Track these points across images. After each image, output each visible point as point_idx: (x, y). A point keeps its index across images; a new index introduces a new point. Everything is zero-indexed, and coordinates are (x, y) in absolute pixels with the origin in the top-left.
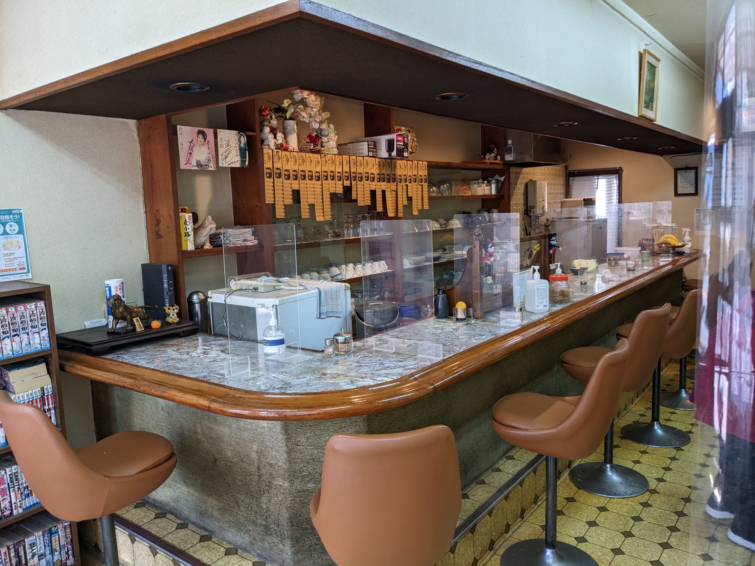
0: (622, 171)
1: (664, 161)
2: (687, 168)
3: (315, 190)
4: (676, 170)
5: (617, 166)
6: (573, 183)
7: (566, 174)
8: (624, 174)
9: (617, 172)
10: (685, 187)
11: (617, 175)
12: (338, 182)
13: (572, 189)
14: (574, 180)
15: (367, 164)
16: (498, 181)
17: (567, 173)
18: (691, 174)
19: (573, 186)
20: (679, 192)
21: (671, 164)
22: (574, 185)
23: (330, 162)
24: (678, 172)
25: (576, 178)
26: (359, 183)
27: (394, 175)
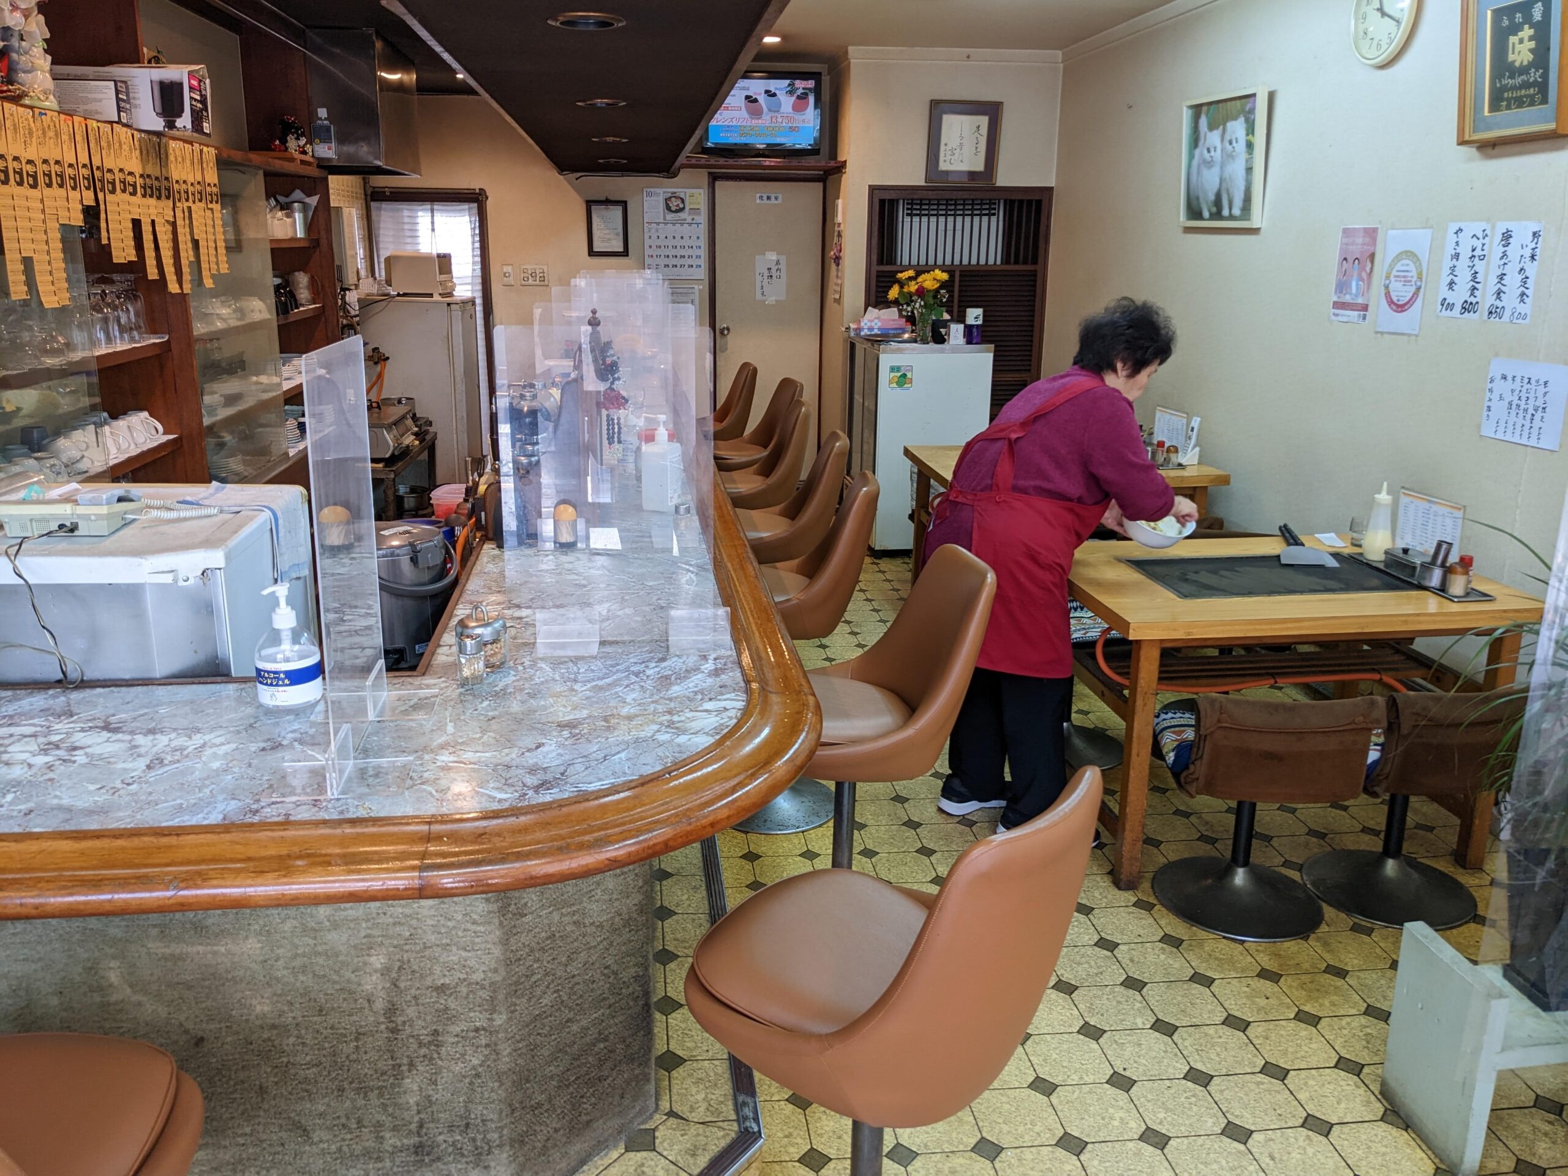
0: (487, 198)
1: (565, 182)
2: (607, 202)
3: (31, 215)
4: (589, 204)
5: (476, 185)
6: (379, 216)
7: (366, 195)
8: (490, 204)
9: (475, 199)
10: (607, 237)
11: (476, 205)
12: (72, 193)
13: (379, 228)
14: (379, 209)
15: (120, 145)
16: (305, 208)
17: (369, 192)
18: (617, 212)
19: (379, 222)
20: (595, 249)
21: (578, 191)
22: (382, 218)
23: (51, 134)
24: (594, 208)
25: (384, 205)
26: (109, 197)
27: (167, 179)
